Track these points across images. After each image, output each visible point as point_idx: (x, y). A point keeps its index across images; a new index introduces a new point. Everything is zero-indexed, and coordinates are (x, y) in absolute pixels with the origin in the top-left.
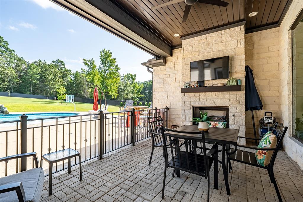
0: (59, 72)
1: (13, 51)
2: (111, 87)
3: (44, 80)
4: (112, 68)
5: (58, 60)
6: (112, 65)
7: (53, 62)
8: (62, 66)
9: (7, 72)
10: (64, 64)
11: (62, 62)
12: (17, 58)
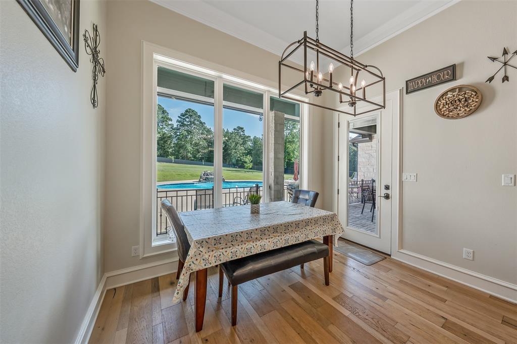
0: (240, 139)
1: (204, 123)
2: (294, 153)
3: (227, 149)
4: (295, 131)
5: (239, 127)
6: (295, 128)
7: (235, 129)
8: (242, 133)
9: (201, 143)
10: (244, 130)
11: (242, 128)
12: (206, 130)
